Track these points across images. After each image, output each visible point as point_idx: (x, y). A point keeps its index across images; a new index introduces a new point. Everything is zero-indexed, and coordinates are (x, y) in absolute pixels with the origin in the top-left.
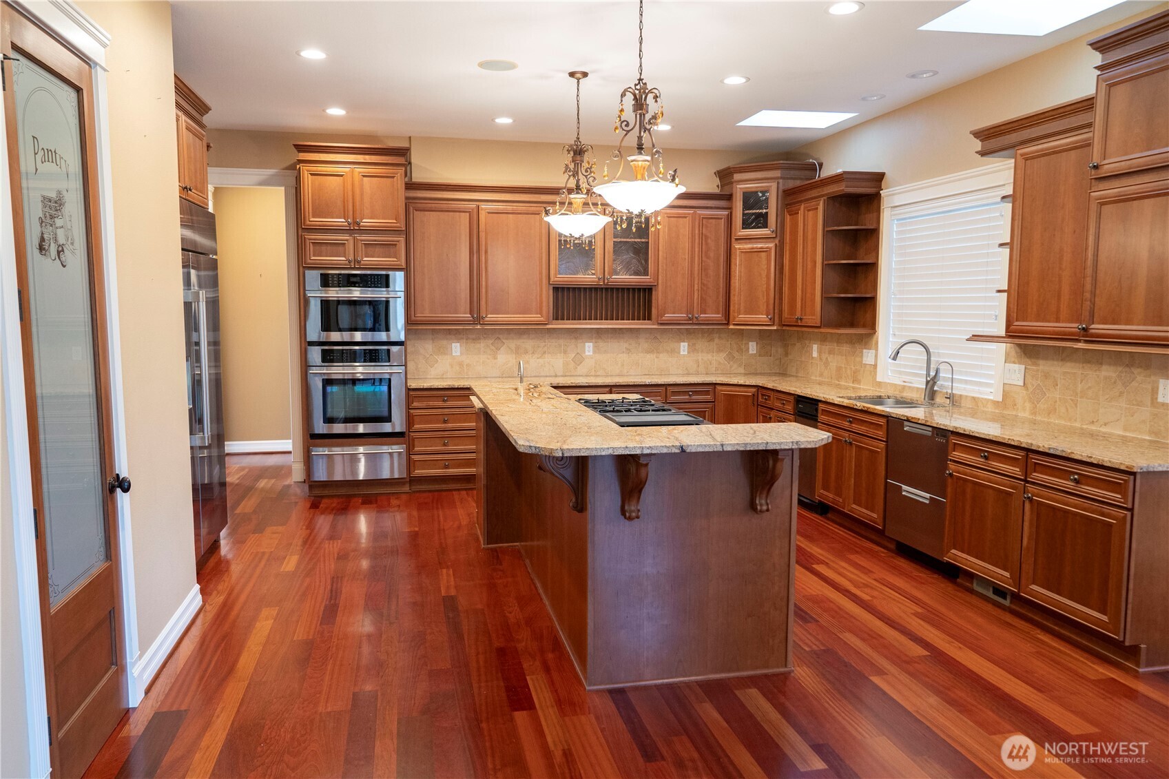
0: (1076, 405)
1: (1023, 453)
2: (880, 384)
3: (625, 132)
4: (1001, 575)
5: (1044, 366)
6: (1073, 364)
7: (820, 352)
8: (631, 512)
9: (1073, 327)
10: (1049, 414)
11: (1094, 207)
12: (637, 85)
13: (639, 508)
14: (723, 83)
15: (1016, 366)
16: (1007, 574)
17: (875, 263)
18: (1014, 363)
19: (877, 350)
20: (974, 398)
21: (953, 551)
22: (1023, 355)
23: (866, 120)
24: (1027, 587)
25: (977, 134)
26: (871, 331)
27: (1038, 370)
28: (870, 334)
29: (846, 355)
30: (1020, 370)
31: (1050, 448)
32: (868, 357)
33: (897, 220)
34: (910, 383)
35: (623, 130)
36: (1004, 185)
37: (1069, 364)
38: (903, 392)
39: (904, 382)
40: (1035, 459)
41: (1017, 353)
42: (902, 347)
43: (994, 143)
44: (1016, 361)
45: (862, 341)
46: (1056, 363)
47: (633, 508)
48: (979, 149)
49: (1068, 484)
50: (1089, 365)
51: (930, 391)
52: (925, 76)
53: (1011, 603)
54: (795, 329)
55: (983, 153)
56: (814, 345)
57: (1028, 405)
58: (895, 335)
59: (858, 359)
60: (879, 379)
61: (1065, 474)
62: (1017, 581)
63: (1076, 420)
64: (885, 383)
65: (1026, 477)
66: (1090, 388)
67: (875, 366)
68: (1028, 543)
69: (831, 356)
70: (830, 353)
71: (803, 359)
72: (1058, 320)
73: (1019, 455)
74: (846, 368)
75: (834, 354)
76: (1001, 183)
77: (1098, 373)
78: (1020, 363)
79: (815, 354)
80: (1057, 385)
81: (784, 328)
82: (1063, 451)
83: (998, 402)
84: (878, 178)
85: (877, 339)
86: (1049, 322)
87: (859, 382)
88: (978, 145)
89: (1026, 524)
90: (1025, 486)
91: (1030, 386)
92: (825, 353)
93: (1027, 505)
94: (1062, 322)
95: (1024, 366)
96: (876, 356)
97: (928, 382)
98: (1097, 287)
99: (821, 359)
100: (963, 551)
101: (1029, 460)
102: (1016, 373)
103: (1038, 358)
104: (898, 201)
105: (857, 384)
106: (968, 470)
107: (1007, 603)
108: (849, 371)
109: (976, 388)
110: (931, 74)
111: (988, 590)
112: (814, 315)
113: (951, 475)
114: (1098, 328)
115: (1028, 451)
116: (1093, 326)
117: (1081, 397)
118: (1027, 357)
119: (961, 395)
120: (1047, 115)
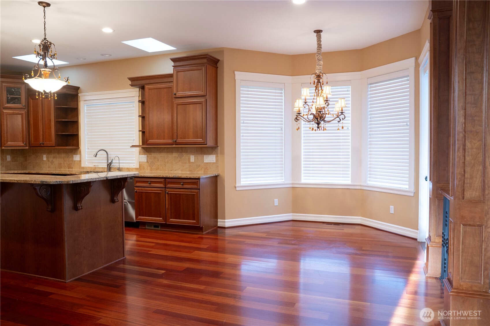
0: (166, 166)
1: (163, 180)
2: (83, 168)
3: (40, 59)
4: (159, 219)
5: (153, 155)
6: (163, 153)
7: (47, 158)
8: (79, 207)
9: (170, 141)
10: (157, 170)
11: (175, 106)
12: (44, 40)
13: (81, 205)
14: (32, 41)
15: (144, 156)
16: (161, 219)
17: (76, 121)
18: (143, 155)
19: (80, 155)
20: (127, 168)
21: (139, 217)
22: (146, 152)
23: (72, 65)
24: (169, 220)
25: (130, 79)
26: (78, 148)
27: (151, 156)
28: (76, 149)
29: (63, 158)
30: (145, 157)
31: (174, 176)
32: (76, 158)
33: (86, 105)
34: (97, 166)
35: (39, 57)
36: (134, 96)
37: (162, 153)
38: (95, 170)
39: (95, 166)
40: (168, 180)
41: (143, 151)
42: (98, 152)
43: (136, 83)
44: (143, 154)
45: (72, 151)
46: (157, 153)
47: (80, 205)
48: (131, 84)
49: (180, 186)
50: (169, 153)
51: (109, 167)
52: (106, 55)
53: (161, 228)
54: (39, 148)
55: (132, 85)
56: (44, 155)
57: (149, 168)
58: (88, 148)
59: (71, 159)
60: (82, 166)
61: (179, 183)
62: (165, 219)
63: (166, 170)
64: (86, 167)
65: (165, 187)
66: (170, 160)
67: (80, 161)
68: (168, 207)
69: (55, 159)
70: (54, 158)
71: (37, 162)
72: (164, 139)
73: (162, 180)
74: (64, 163)
75: (56, 158)
76: (133, 96)
77: (172, 155)
78: (145, 154)
79: (45, 159)
80: (159, 160)
81: (31, 148)
82: (178, 176)
83: (137, 168)
84: (77, 89)
85: (81, 150)
86: (161, 140)
87: (72, 168)
88: (130, 83)
89: (167, 201)
90: (165, 189)
91: (149, 162)
92: (51, 158)
93: (167, 195)
94: (166, 140)
95: (146, 155)
96: (80, 157)
97: (108, 165)
98: (178, 128)
99: (48, 161)
100: (143, 216)
101: (166, 181)
102: (144, 158)
103: (151, 153)
104: (87, 98)
105: (71, 169)
106: (143, 188)
107: (159, 229)
108: (66, 165)
109: (128, 165)
110: (109, 55)
111: (152, 227)
112: (51, 142)
113: (136, 192)
114: (179, 140)
115: (165, 178)
116: (178, 140)
117: (167, 163)
118: (148, 153)
119: (122, 168)
120: (156, 77)
